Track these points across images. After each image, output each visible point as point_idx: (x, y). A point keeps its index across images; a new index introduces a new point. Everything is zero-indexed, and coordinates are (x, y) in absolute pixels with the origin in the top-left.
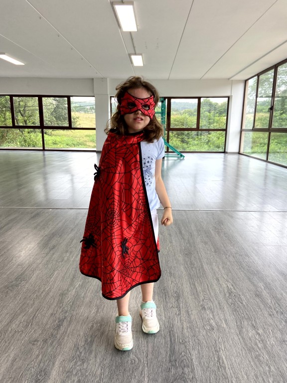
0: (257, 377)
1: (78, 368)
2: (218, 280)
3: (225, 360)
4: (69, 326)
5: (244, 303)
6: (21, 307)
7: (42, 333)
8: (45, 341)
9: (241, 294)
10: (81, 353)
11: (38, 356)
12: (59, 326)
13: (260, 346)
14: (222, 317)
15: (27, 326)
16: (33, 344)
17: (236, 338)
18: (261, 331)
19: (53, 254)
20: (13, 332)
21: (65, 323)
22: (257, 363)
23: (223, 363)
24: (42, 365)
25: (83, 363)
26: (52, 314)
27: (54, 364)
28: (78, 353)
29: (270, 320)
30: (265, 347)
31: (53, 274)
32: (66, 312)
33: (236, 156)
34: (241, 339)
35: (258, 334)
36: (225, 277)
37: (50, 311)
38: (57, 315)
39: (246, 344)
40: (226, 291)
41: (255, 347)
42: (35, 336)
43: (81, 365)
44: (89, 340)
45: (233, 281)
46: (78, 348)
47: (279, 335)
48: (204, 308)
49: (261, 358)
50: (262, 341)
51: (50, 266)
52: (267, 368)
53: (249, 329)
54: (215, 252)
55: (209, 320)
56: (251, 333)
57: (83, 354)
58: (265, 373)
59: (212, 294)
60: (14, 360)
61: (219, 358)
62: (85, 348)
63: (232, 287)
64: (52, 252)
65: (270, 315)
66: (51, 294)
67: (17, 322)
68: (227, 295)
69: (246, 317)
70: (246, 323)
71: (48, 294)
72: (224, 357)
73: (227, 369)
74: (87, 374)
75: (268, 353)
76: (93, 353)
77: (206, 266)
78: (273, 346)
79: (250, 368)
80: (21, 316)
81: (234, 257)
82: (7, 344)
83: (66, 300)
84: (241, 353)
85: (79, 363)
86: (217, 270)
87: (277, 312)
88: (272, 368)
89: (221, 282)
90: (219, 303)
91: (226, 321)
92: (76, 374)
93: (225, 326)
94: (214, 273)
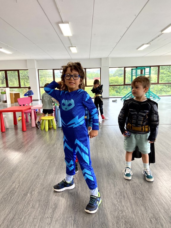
1: (121, 215)
10: (118, 207)
25: (122, 212)
28: (116, 207)
43: (122, 213)
44: (119, 201)
46: (115, 205)
57: (119, 208)
62: (119, 205)
74: (128, 218)
76: (125, 207)
92: (122, 218)
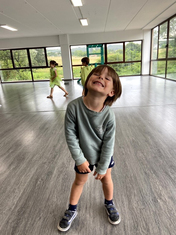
0: (141, 169)
2: (128, 137)
3: (128, 165)
4: (59, 157)
5: (139, 145)
6: (37, 152)
7: (48, 160)
8: (49, 162)
9: (138, 141)
11: (47, 167)
12: (55, 158)
13: (144, 159)
14: (128, 150)
15: (40, 158)
16: (45, 164)
17: (134, 157)
18: (146, 154)
19: (48, 131)
20: (34, 161)
21: (57, 156)
22: (142, 165)
23: (127, 165)
24: (49, 170)
26: (51, 154)
27: (54, 169)
29: (150, 150)
30: (146, 159)
31: (49, 139)
32: (57, 152)
33: (148, 77)
34: (136, 157)
35: (144, 155)
36: (132, 135)
37: (50, 153)
38: (54, 154)
39: (138, 159)
40: (131, 140)
41: (142, 160)
42: (45, 161)
45: (135, 137)
47: (153, 155)
48: (120, 147)
49: (144, 163)
50: (145, 157)
51: (47, 136)
52: (146, 166)
53: (140, 153)
54: (129, 125)
55: (122, 151)
56: (141, 155)
58: (145, 168)
59: (125, 142)
60: (37, 169)
61: (125, 164)
63: (134, 139)
64: (46, 131)
65: (151, 148)
66: (49, 147)
67: (36, 157)
68: (132, 142)
69: (139, 149)
70: (139, 151)
71: (48, 146)
72: (127, 163)
73: (128, 167)
75: (147, 161)
77: (123, 132)
78: (150, 159)
79: (138, 166)
80: (37, 155)
81: (138, 127)
82: (33, 165)
83: (56, 148)
84: (135, 161)
85: (65, 168)
86: (128, 133)
87: (154, 147)
88: (148, 166)
89: (130, 138)
90: (128, 145)
91: (130, 151)
93: (129, 153)
94: (127, 134)
